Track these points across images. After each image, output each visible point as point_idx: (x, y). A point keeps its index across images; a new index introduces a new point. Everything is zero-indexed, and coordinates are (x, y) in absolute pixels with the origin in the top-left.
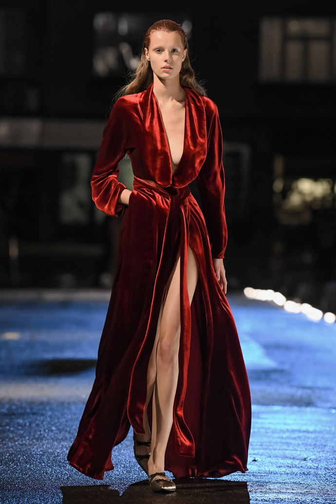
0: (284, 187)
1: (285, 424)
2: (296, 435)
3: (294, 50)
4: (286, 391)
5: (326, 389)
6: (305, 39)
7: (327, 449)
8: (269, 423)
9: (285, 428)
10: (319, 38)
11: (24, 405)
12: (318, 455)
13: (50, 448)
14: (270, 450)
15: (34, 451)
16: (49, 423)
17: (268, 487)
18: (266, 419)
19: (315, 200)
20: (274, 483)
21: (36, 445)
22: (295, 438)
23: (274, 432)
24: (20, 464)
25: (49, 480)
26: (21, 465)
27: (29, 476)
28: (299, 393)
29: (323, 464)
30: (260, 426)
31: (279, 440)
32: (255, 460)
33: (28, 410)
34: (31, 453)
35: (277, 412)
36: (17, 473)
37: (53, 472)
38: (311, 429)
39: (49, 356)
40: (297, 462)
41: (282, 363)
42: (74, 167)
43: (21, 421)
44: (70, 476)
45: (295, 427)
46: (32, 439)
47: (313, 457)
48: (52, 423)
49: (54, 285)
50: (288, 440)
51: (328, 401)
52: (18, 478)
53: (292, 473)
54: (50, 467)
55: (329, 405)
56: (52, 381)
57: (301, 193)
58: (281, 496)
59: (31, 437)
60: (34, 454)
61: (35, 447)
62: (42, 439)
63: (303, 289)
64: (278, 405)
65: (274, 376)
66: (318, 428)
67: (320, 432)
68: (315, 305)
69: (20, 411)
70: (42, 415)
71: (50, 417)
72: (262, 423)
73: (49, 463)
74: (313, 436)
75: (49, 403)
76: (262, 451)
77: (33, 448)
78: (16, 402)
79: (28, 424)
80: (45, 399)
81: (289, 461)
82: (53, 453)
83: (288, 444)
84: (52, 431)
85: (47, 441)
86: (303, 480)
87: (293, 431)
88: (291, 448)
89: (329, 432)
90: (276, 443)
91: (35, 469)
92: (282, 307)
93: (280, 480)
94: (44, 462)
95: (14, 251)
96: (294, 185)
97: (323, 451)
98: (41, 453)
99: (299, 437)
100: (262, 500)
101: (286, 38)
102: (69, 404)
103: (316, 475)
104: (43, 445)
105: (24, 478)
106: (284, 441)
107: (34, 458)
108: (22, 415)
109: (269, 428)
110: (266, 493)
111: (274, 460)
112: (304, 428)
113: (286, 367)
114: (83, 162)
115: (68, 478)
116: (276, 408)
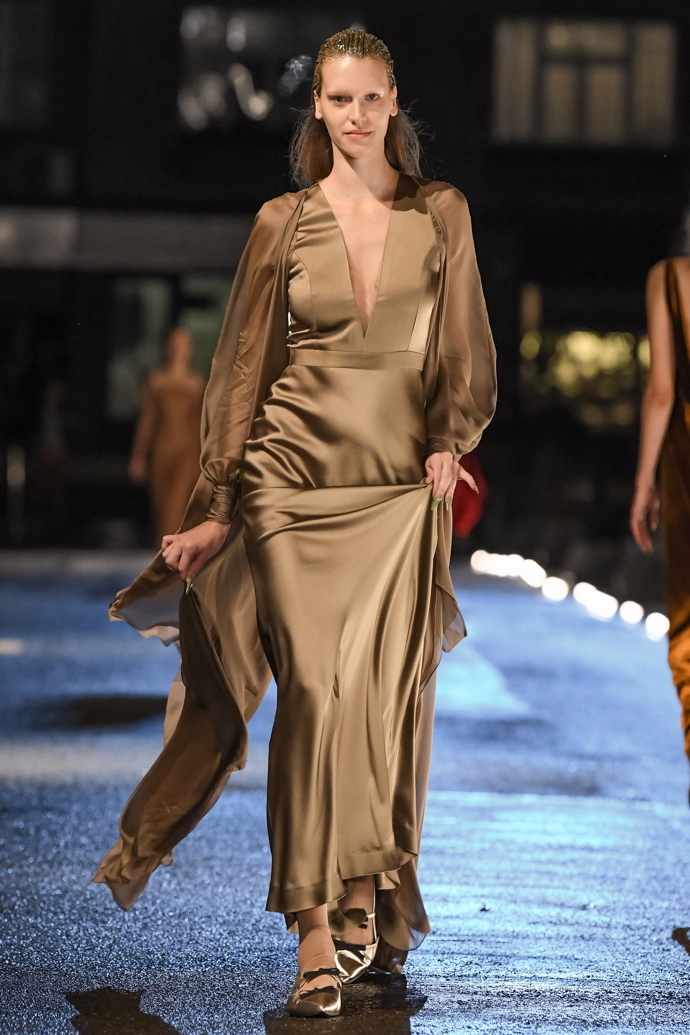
0: (542, 348)
1: (544, 832)
2: (568, 855)
3: (559, 81)
4: (545, 762)
5: (626, 759)
6: (580, 61)
7: (628, 885)
8: (514, 831)
9: (544, 840)
10: (605, 60)
11: (28, 791)
12: (611, 898)
13: (75, 883)
14: (516, 887)
15: (43, 888)
16: (76, 829)
17: (510, 967)
18: (507, 821)
19: (601, 374)
20: (521, 958)
21: (48, 875)
22: (564, 863)
23: (522, 849)
24: (15, 915)
25: (73, 949)
26: (16, 919)
27: (34, 941)
28: (572, 768)
29: (621, 919)
30: (494, 836)
31: (533, 867)
32: (483, 910)
33: (34, 802)
34: (37, 893)
35: (530, 808)
36: (8, 934)
37: (81, 933)
38: (596, 842)
39: (79, 688)
40: (567, 914)
41: (538, 705)
42: (136, 307)
43: (20, 824)
44: (115, 940)
45: (565, 840)
46: (40, 864)
47: (601, 902)
48: (82, 829)
49: (92, 543)
50: (551, 868)
51: (629, 785)
52: (11, 945)
53: (560, 937)
54: (75, 923)
55: (631, 793)
56: (84, 741)
57: (574, 361)
58: (537, 986)
59: (40, 859)
60: (44, 895)
61: (46, 880)
62: (60, 864)
63: (579, 553)
64: (532, 792)
65: (522, 732)
66: (610, 842)
67: (615, 849)
68: (603, 586)
69: (17, 804)
70: (62, 812)
71: (78, 815)
72: (498, 831)
73: (74, 914)
74: (599, 857)
75: (76, 786)
76: (498, 890)
77: (42, 881)
78: (11, 784)
79: (32, 831)
80: (69, 779)
81: (553, 912)
82: (82, 893)
83: (551, 875)
84: (82, 846)
85: (70, 868)
86: (581, 951)
87: (561, 848)
88: (556, 883)
89: (631, 850)
90: (527, 873)
91: (44, 927)
92: (538, 590)
93: (534, 951)
94: (63, 913)
95: (16, 473)
96: (560, 346)
97: (620, 890)
98: (58, 892)
99: (573, 861)
100: (498, 994)
101: (545, 58)
102: (116, 789)
103: (606, 940)
104: (62, 876)
105: (22, 946)
106: (543, 868)
107: (44, 903)
108: (21, 811)
109: (513, 842)
110: (506, 978)
111: (522, 909)
112: (581, 842)
113: (546, 715)
114: (155, 296)
115: (110, 946)
116: (528, 799)
